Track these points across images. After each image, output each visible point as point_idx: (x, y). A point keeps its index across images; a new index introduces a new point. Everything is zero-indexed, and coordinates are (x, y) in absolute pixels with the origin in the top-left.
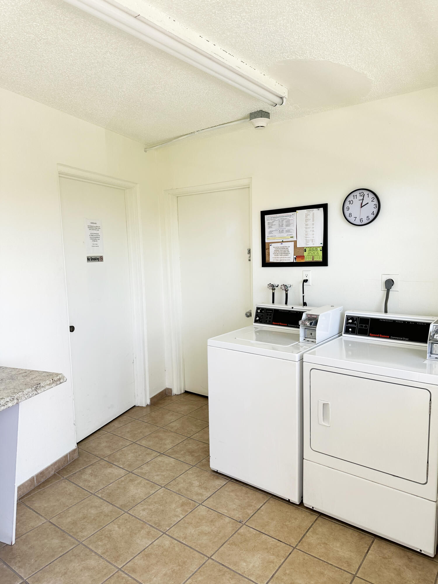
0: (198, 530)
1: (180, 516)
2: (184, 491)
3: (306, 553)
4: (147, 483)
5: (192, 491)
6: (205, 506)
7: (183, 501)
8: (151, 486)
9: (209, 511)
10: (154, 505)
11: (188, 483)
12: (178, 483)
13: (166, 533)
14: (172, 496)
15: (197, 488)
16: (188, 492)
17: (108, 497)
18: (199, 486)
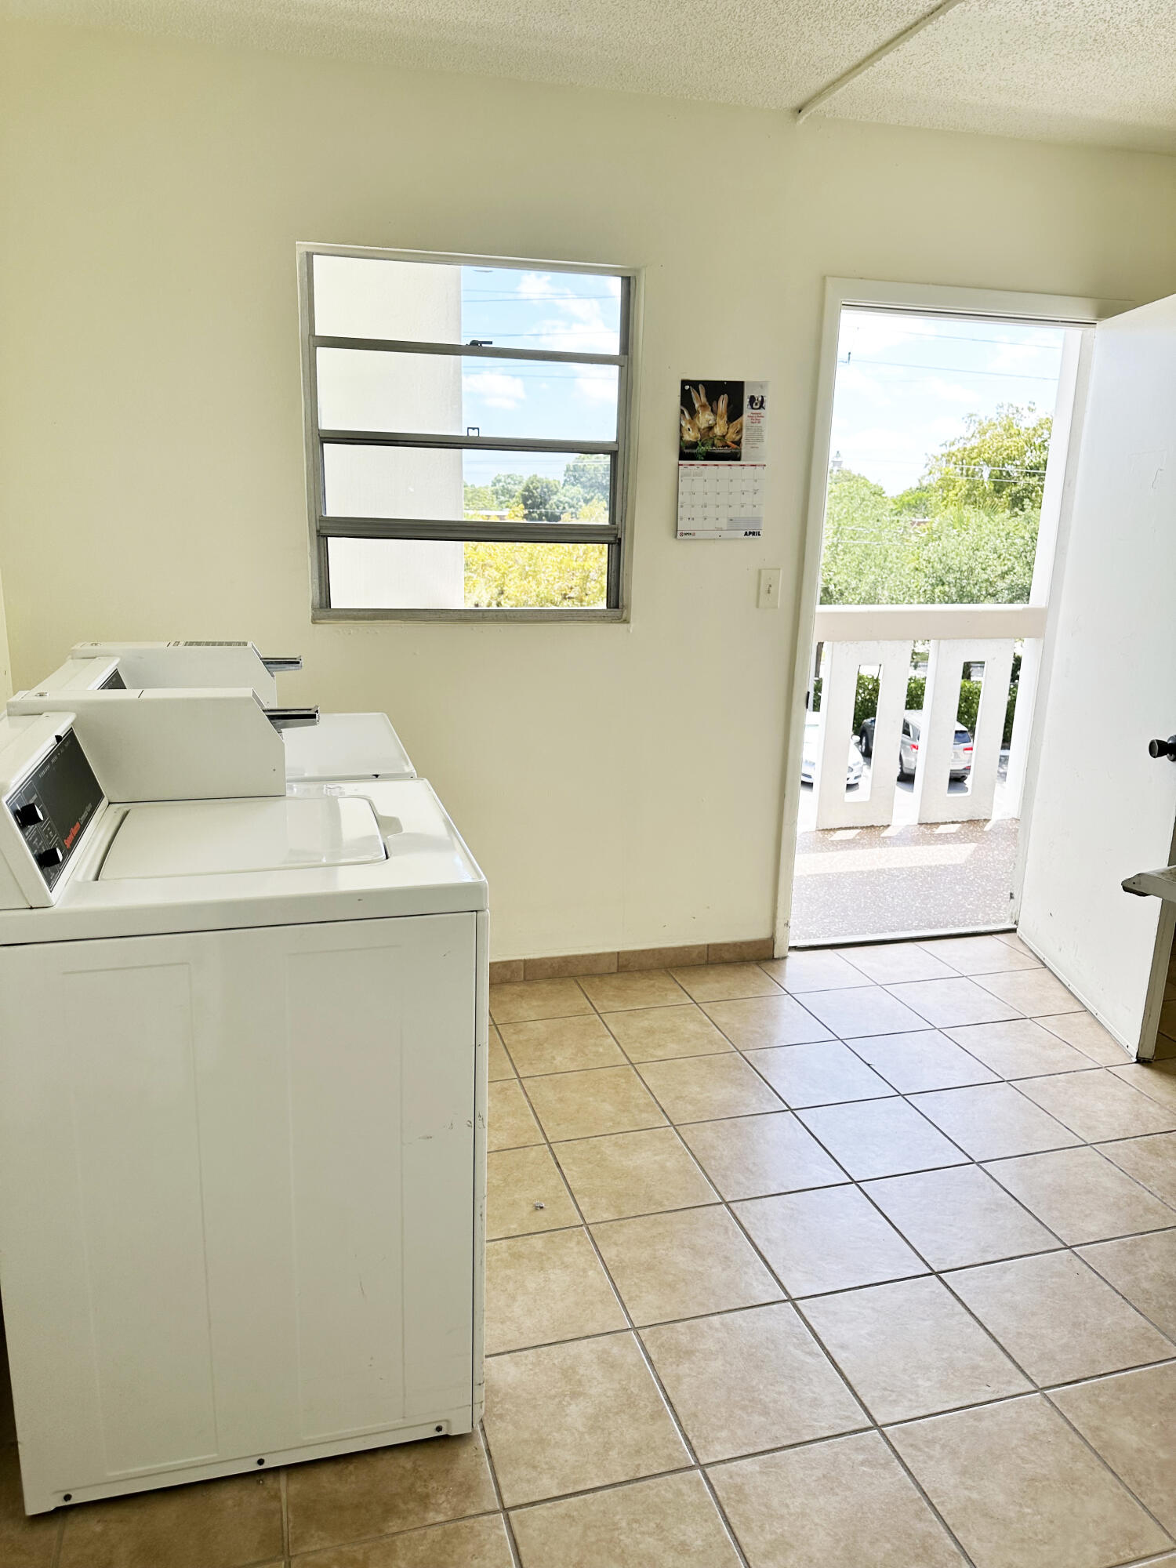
0: (704, 1266)
1: (722, 1324)
2: (642, 1404)
3: (542, 1129)
4: (749, 1529)
5: (618, 1386)
6: (628, 1315)
7: (674, 1366)
8: (739, 1501)
9: (630, 1299)
10: (775, 1402)
11: (603, 1430)
12: (638, 1452)
13: (786, 1298)
14: (696, 1405)
15: (593, 1391)
16: (635, 1391)
17: (931, 1541)
18: (580, 1394)
